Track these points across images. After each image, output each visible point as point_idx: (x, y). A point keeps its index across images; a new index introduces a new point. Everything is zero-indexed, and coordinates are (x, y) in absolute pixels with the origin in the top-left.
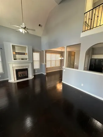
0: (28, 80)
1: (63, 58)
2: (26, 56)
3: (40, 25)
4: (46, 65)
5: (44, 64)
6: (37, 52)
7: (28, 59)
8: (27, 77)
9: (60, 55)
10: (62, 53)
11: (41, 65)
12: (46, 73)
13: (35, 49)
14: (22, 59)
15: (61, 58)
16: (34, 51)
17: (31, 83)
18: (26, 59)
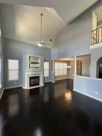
0: (39, 88)
1: (70, 67)
2: (39, 65)
3: (51, 40)
4: (54, 73)
5: (53, 72)
6: (47, 61)
7: (40, 68)
8: (38, 84)
10: (68, 63)
11: (50, 73)
12: (55, 81)
13: (45, 59)
14: (35, 68)
15: (67, 67)
16: (45, 61)
17: (41, 91)
18: (38, 68)
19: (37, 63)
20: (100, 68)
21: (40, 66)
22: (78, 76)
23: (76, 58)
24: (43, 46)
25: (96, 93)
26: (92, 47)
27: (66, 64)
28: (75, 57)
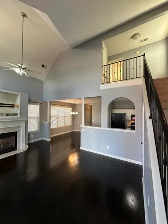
0: (15, 156)
1: (76, 113)
2: (17, 110)
3: (43, 66)
4: (50, 124)
5: (47, 123)
6: (35, 103)
7: (19, 116)
8: (15, 149)
9: (71, 109)
10: (74, 107)
11: (41, 125)
13: (32, 98)
14: (7, 115)
15: (72, 113)
16: (30, 102)
17: (21, 161)
18: (15, 115)
19: (13, 106)
20: (112, 114)
21: (19, 112)
22: (86, 127)
23: (83, 101)
24: (26, 73)
25: (108, 148)
26: (103, 87)
27: (70, 109)
28: (83, 98)
